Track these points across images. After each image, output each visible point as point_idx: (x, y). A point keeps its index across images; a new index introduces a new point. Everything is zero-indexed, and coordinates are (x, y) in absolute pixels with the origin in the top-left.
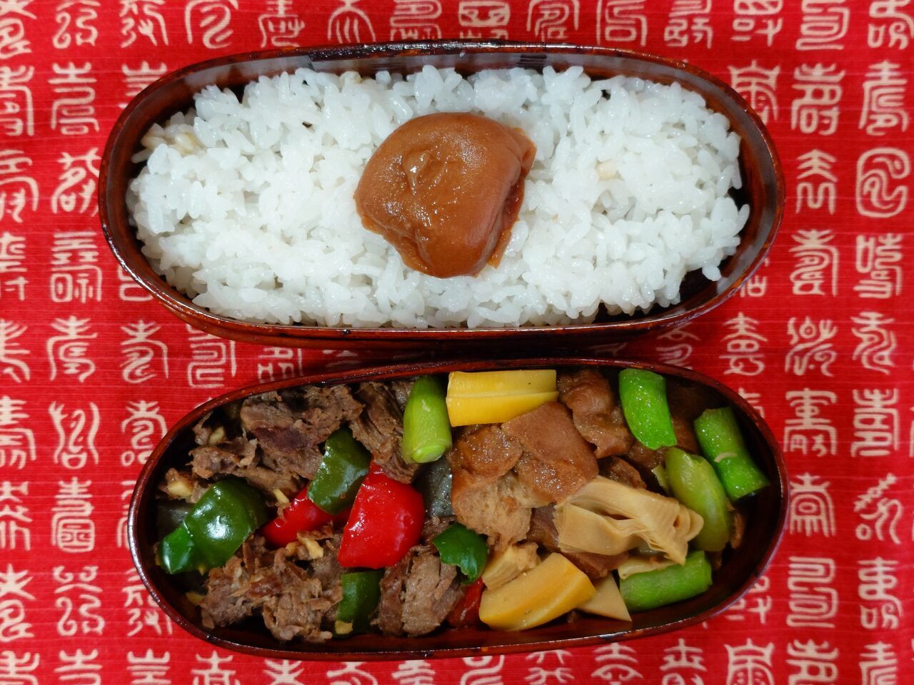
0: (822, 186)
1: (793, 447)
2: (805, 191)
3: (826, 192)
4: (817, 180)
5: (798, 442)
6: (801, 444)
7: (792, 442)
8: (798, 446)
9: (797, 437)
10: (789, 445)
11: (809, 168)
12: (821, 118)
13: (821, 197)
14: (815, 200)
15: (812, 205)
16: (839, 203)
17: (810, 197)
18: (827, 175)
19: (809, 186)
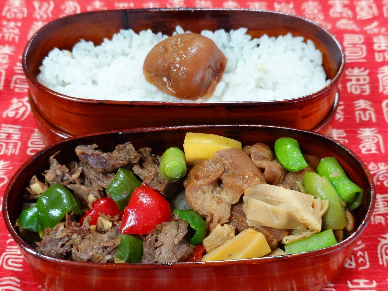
0: (367, 112)
1: (377, 222)
2: (360, 114)
3: (370, 114)
4: (364, 110)
5: (379, 219)
6: (381, 220)
7: (376, 219)
8: (379, 221)
9: (378, 217)
10: (374, 221)
11: (360, 106)
12: (362, 89)
13: (368, 116)
14: (365, 117)
15: (364, 119)
16: (377, 118)
17: (362, 116)
18: (369, 108)
19: (361, 112)
